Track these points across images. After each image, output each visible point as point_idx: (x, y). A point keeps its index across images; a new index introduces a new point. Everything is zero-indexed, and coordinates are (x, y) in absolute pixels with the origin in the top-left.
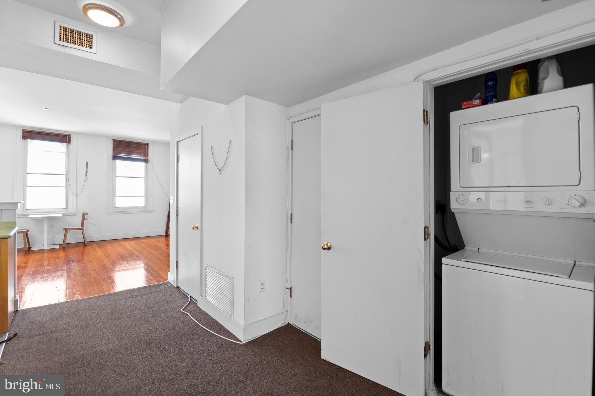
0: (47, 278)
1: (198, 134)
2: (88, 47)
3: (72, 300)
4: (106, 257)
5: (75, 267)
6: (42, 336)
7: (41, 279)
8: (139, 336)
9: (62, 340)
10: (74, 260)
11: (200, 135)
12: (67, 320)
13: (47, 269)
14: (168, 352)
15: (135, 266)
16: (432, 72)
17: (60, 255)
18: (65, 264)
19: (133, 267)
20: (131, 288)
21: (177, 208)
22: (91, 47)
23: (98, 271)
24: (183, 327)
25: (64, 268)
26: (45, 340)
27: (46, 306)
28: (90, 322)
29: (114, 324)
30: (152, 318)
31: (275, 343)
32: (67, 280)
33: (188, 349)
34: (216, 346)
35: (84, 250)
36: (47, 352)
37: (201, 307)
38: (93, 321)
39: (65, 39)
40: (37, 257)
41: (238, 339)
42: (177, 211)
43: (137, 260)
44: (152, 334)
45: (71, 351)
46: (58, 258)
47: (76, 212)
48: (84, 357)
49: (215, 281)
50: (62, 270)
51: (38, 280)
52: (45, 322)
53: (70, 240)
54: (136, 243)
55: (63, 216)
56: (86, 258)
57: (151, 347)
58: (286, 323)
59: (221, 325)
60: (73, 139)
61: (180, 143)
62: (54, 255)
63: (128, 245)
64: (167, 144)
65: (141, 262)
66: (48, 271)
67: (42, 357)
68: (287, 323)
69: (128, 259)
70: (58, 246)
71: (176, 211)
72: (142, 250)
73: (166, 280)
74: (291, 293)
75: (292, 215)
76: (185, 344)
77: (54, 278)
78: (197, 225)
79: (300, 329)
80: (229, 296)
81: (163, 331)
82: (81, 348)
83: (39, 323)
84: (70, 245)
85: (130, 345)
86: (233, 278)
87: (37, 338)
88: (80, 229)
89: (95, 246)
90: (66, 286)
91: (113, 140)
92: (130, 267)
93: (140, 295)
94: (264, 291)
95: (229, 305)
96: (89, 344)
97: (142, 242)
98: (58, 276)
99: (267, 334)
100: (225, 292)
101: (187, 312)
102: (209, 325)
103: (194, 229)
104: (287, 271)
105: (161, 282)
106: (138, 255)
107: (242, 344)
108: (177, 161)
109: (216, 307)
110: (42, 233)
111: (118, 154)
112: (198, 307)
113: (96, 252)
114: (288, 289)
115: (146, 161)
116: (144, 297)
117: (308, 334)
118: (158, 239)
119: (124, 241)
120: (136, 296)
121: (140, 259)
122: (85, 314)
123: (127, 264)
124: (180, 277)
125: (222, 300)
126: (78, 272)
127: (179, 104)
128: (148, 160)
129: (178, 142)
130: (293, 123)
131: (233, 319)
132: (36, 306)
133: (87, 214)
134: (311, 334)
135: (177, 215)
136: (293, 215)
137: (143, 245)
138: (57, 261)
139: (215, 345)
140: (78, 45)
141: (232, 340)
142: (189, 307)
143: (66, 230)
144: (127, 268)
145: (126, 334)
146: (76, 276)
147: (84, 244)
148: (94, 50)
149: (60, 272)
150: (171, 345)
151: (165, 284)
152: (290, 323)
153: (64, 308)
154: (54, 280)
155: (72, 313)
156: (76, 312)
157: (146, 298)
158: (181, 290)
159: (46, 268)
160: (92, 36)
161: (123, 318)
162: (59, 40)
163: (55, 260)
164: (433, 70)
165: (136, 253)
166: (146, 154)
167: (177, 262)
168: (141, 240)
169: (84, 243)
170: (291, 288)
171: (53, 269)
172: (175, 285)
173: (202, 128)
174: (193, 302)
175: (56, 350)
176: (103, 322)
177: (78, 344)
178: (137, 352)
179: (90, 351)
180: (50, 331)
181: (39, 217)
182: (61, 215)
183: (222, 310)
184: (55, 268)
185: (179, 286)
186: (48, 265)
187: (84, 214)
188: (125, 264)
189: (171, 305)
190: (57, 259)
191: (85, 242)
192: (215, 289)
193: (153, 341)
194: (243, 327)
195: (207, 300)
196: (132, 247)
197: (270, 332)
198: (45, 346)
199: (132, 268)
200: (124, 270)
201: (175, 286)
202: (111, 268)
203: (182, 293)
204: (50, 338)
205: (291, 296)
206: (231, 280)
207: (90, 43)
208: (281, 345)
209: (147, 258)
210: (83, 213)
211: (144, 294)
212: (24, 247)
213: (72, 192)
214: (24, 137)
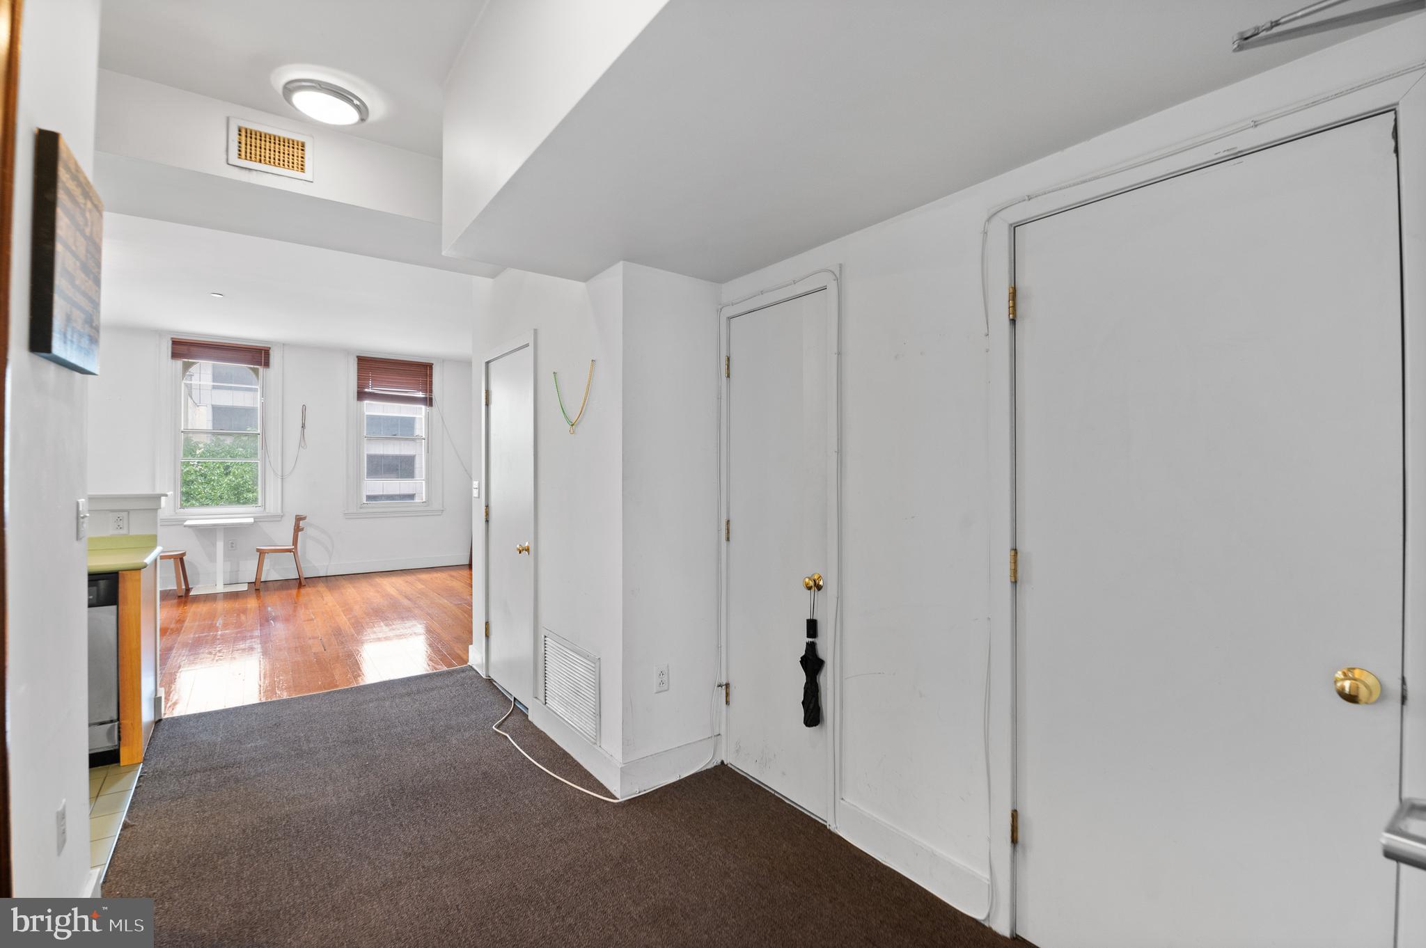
0: (220, 654)
1: (527, 345)
2: (295, 168)
3: (269, 700)
4: (343, 611)
5: (279, 630)
6: (209, 773)
7: (209, 656)
8: (402, 779)
9: (248, 782)
10: (277, 617)
11: (531, 348)
12: (260, 743)
13: (221, 635)
14: (459, 815)
15: (402, 630)
16: (1024, 202)
17: (249, 606)
18: (259, 625)
19: (398, 632)
20: (392, 678)
21: (487, 506)
22: (302, 169)
23: (324, 640)
24: (495, 764)
25: (257, 633)
26: (214, 780)
27: (217, 712)
28: (305, 747)
29: (353, 752)
30: (431, 742)
31: (689, 803)
32: (261, 660)
33: (501, 809)
34: (561, 805)
35: (298, 595)
36: (216, 805)
37: (536, 723)
38: (312, 745)
39: (248, 155)
40: (202, 608)
41: (609, 791)
42: (487, 514)
43: (408, 618)
44: (429, 777)
45: (264, 805)
46: (244, 611)
47: (282, 514)
48: (290, 818)
49: (563, 666)
50: (252, 637)
51: (203, 658)
52: (215, 745)
53: (271, 573)
54: (407, 582)
55: (255, 521)
56: (302, 613)
57: (425, 802)
58: (717, 762)
59: (576, 761)
60: (275, 358)
61: (491, 365)
62: (237, 605)
63: (391, 586)
64: (466, 363)
65: (414, 622)
66: (224, 640)
67: (206, 814)
68: (720, 761)
69: (388, 617)
70: (245, 587)
71: (484, 514)
72: (418, 597)
73: (466, 661)
74: (727, 695)
75: (728, 522)
76: (496, 799)
77: (236, 654)
78: (527, 544)
79: (747, 776)
80: (592, 699)
81: (453, 771)
82: (285, 800)
83: (202, 747)
84: (270, 584)
85: (384, 796)
86: (599, 659)
87: (199, 776)
88: (289, 551)
89: (321, 587)
90: (260, 672)
91: (358, 357)
92: (391, 634)
93: (409, 694)
94: (666, 690)
95: (592, 717)
96: (301, 792)
97: (420, 580)
98: (244, 650)
99: (674, 783)
100: (583, 689)
101: (505, 732)
102: (550, 760)
103: (520, 553)
104: (719, 647)
105: (452, 665)
106: (410, 608)
107: (617, 803)
108: (487, 404)
109: (567, 722)
110: (212, 558)
111: (368, 387)
112: (530, 722)
113: (323, 600)
114: (720, 686)
115: (429, 401)
116: (417, 697)
117: (763, 786)
118: (454, 573)
119: (381, 577)
120: (402, 696)
121: (415, 617)
122: (295, 731)
123: (387, 625)
124: (493, 657)
125: (577, 706)
126: (284, 642)
127: (490, 280)
128: (431, 399)
129: (488, 363)
130: (730, 318)
131: (599, 749)
132: (198, 712)
133: (304, 518)
134: (770, 788)
135: (487, 521)
136: (731, 522)
137: (420, 586)
138: (243, 617)
139: (559, 804)
140: (275, 166)
141: (597, 793)
142: (509, 723)
143: (262, 553)
144: (384, 636)
145: (375, 774)
146: (280, 650)
147: (300, 583)
148: (308, 175)
149: (248, 641)
150: (468, 799)
151: (463, 671)
152: (725, 763)
153: (254, 716)
154: (234, 658)
155: (268, 728)
156: (277, 725)
157: (421, 701)
158: (495, 684)
159: (219, 633)
160: (303, 145)
161: (372, 740)
162: (237, 155)
163: (238, 615)
164: (1027, 198)
165: (406, 602)
166: (428, 386)
167: (487, 624)
168: (419, 576)
169: (298, 581)
170: (727, 685)
171: (233, 635)
172: (484, 673)
173: (536, 331)
174: (519, 711)
175: (235, 801)
176: (330, 748)
177: (278, 791)
178: (398, 810)
179: (303, 807)
180: (224, 764)
181: (207, 525)
182: (251, 520)
183: (578, 729)
184: (237, 633)
185: (492, 677)
186: (225, 626)
187: (299, 519)
188: (381, 626)
189: (473, 717)
190: (242, 615)
191: (300, 579)
192: (563, 683)
193: (431, 791)
194: (620, 767)
195: (547, 707)
196: (398, 590)
197: (680, 781)
198: (214, 793)
199: (397, 636)
200: (379, 639)
201: (484, 677)
202: (353, 635)
203: (496, 691)
204: (225, 778)
205: (727, 703)
206: (595, 663)
207: (300, 159)
208: (701, 809)
209: (428, 614)
210: (296, 516)
211: (418, 692)
212: (175, 588)
213: (274, 471)
214: (175, 355)
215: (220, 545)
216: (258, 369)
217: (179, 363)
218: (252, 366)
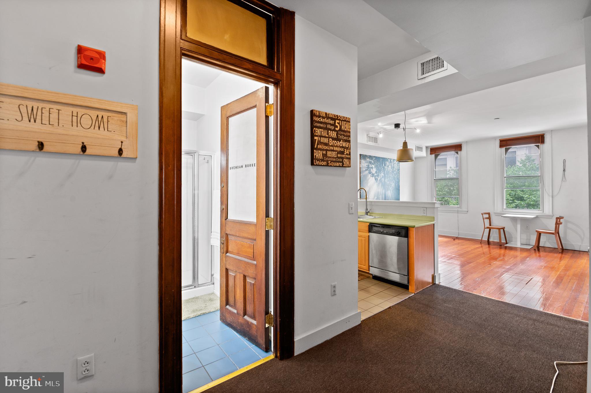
2: (441, 67)
4: (563, 270)
6: (425, 306)
25: (508, 267)
46: (516, 257)
47: (552, 215)
53: (544, 243)
55: (536, 217)
57: (467, 366)
60: (547, 139)
84: (546, 248)
88: (553, 233)
113: (560, 262)
133: (561, 218)
143: (540, 233)
147: (563, 251)
148: (445, 68)
162: (421, 75)
175: (418, 319)
180: (432, 306)
181: (512, 217)
187: (559, 218)
191: (562, 249)
204: (426, 310)
207: (442, 62)
210: (557, 217)
212: (499, 241)
213: (548, 194)
214: (501, 146)
215: (519, 226)
216: (539, 145)
217: (504, 149)
218: (535, 144)
